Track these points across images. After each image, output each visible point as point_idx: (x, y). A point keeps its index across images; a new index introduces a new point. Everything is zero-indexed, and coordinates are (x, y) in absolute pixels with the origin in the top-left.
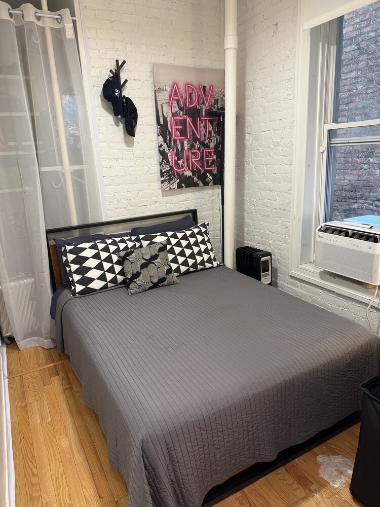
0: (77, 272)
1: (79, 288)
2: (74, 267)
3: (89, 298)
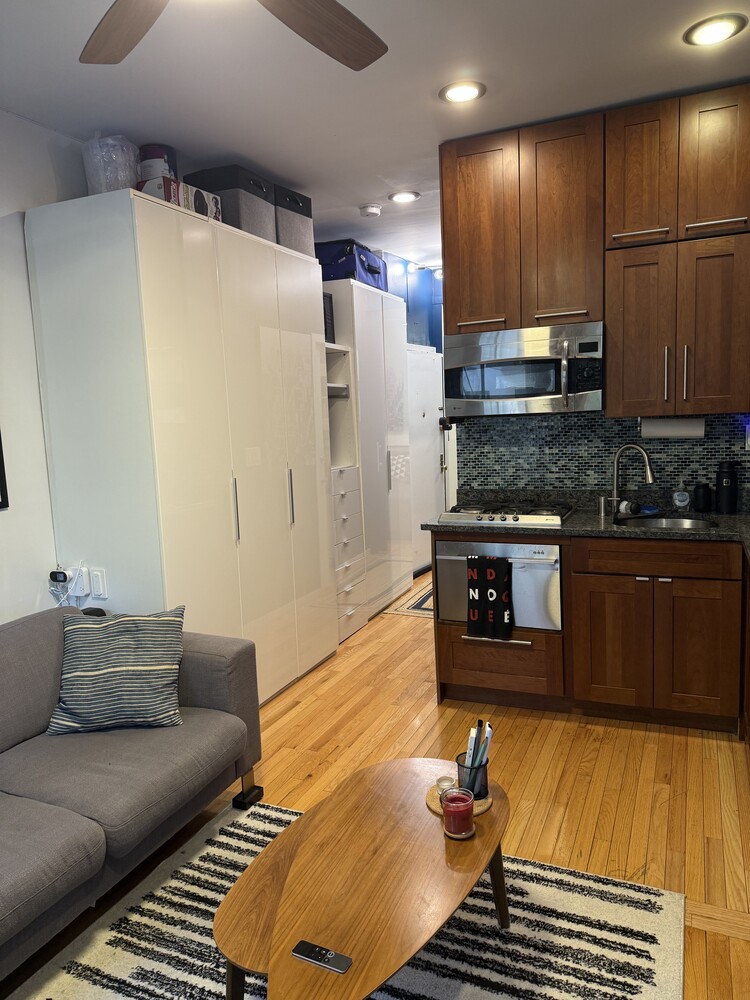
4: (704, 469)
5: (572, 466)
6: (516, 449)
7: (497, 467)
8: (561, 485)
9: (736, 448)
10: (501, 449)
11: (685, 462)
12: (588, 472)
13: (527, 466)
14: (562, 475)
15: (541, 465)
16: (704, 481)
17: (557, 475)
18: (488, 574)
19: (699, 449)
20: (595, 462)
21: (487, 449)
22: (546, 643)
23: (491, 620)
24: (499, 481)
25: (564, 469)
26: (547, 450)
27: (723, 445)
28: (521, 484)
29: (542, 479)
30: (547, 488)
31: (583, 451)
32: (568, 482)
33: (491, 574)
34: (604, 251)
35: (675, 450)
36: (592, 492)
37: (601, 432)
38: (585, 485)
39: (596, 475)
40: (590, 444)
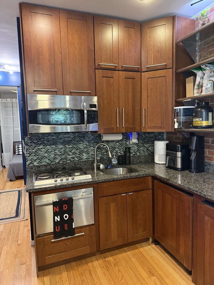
0: (17, 150)
1: (17, 153)
2: (17, 149)
3: (18, 156)
4: (119, 150)
5: (77, 152)
6: (54, 146)
7: (46, 155)
8: (73, 160)
9: (128, 143)
10: (47, 147)
11: (114, 148)
12: (83, 154)
13: (59, 153)
14: (74, 156)
15: (65, 152)
16: (119, 154)
17: (72, 156)
18: (64, 207)
19: (118, 144)
20: (85, 150)
21: (41, 147)
22: (89, 231)
23: (67, 229)
24: (47, 161)
25: (74, 153)
26: (67, 146)
27: (124, 142)
28: (57, 161)
29: (66, 158)
30: (68, 161)
31: (81, 146)
32: (76, 159)
33: (65, 207)
34: (95, 69)
35: (111, 144)
36: (85, 161)
37: (87, 139)
38: (82, 159)
39: (86, 155)
40: (84, 143)
